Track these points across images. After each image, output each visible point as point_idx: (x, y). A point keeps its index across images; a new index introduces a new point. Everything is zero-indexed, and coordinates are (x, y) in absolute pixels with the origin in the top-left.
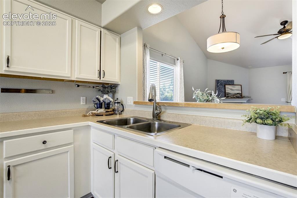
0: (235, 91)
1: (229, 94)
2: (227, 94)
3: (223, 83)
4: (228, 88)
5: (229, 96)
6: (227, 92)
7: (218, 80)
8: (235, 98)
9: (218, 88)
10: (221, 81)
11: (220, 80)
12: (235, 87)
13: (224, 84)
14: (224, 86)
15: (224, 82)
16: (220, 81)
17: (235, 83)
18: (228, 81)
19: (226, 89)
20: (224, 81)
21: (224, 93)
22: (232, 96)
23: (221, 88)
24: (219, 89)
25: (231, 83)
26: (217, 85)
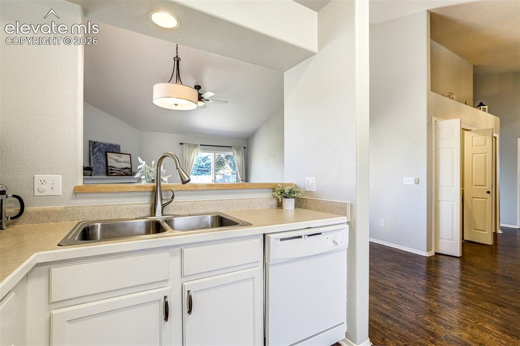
0: (123, 164)
1: (112, 168)
2: (109, 168)
3: (103, 148)
4: (112, 158)
5: (113, 173)
6: (110, 164)
7: (95, 143)
8: (122, 175)
9: (95, 156)
10: (100, 144)
11: (97, 142)
12: (121, 158)
13: (104, 150)
14: (104, 153)
15: (105, 148)
16: (97, 144)
17: (122, 150)
18: (110, 145)
19: (109, 160)
20: (105, 145)
21: (105, 168)
22: (118, 172)
23: (99, 158)
24: (96, 160)
25: (115, 149)
26: (93, 151)
